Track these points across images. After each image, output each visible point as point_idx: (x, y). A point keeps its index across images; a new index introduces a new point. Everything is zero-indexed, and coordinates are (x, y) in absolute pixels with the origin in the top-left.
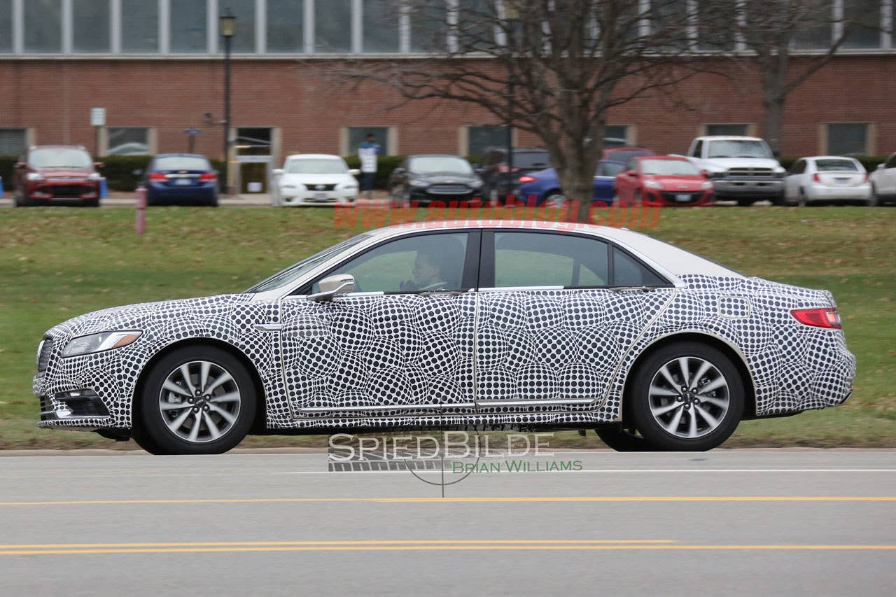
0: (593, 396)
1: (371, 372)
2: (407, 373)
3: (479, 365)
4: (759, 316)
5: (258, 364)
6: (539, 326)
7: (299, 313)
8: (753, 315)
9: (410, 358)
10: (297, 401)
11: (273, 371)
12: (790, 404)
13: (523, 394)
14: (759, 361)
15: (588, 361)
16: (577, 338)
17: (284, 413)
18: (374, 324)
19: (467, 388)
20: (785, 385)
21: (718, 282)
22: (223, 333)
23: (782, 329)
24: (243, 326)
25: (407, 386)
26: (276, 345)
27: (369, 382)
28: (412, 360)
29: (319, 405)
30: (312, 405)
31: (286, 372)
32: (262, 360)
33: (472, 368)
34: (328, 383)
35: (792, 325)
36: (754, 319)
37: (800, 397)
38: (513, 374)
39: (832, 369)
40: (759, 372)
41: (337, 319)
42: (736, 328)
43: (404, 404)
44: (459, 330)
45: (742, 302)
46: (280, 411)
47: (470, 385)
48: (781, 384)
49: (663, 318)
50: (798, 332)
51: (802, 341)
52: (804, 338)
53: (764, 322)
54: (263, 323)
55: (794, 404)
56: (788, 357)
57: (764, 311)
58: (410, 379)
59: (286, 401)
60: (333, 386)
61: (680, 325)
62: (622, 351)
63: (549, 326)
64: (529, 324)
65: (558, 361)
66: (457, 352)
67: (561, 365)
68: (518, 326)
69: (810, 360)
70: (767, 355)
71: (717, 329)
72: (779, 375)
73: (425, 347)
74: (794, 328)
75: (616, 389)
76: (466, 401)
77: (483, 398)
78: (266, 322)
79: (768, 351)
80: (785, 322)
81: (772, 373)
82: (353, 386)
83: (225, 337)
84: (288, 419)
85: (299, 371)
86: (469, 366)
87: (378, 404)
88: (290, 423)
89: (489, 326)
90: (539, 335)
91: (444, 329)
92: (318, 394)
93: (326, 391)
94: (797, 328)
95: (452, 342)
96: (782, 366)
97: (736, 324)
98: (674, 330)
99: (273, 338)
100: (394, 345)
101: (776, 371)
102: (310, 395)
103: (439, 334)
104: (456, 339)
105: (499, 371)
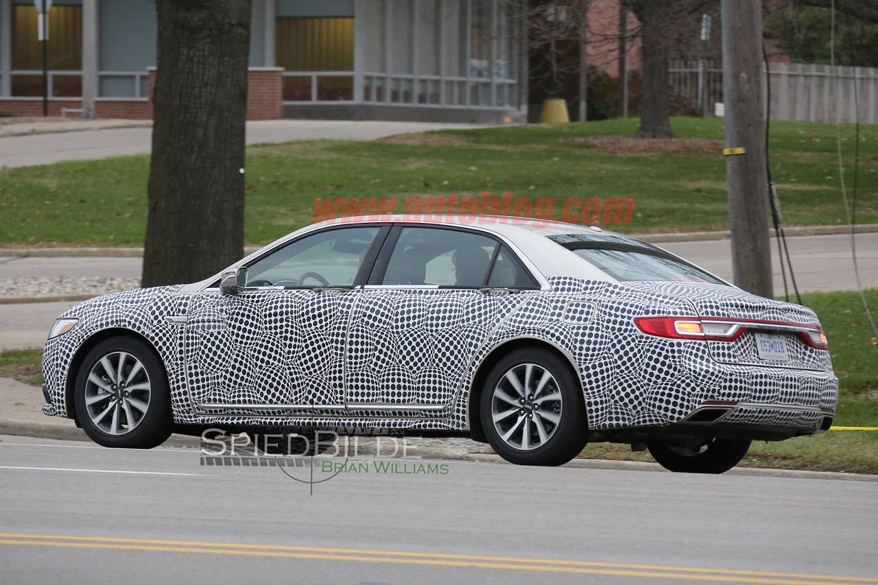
0: (444, 402)
1: (258, 369)
2: (288, 371)
3: (348, 366)
4: (601, 322)
5: (165, 357)
6: (403, 326)
7: (204, 306)
8: (596, 321)
9: (291, 355)
10: (197, 396)
11: (177, 364)
12: (624, 419)
13: (385, 397)
14: (591, 371)
15: (441, 365)
16: (434, 340)
17: (187, 408)
18: (264, 319)
19: (338, 389)
20: (617, 398)
22: (138, 324)
23: (621, 337)
24: (156, 318)
25: (288, 385)
26: (181, 338)
27: (256, 379)
28: (292, 357)
29: (215, 400)
30: (209, 400)
31: (188, 366)
32: (168, 353)
33: (342, 368)
34: (223, 379)
35: (631, 334)
36: (595, 326)
37: (634, 412)
38: (377, 375)
39: (670, 383)
40: (590, 383)
41: (234, 313)
42: (573, 336)
43: (286, 403)
44: (334, 329)
45: (589, 307)
46: (183, 406)
47: (341, 385)
48: (613, 397)
49: (509, 322)
50: (637, 341)
51: (639, 351)
52: (642, 348)
53: (604, 329)
54: (173, 315)
55: (629, 419)
56: (623, 368)
57: (607, 317)
58: (290, 377)
59: (188, 396)
60: (227, 382)
61: (520, 330)
62: (470, 356)
63: (411, 327)
64: (394, 324)
65: (415, 364)
66: (330, 351)
67: (418, 369)
68: (385, 326)
69: (646, 372)
70: (601, 365)
71: (553, 335)
72: (612, 387)
73: (304, 345)
74: (634, 337)
75: (462, 395)
76: (338, 402)
77: (351, 400)
78: (175, 314)
79: (603, 361)
80: (626, 330)
81: (604, 384)
82: (243, 383)
83: (139, 328)
84: (192, 414)
85: (198, 365)
86: (340, 366)
87: (264, 403)
88: (193, 419)
89: (360, 325)
90: (402, 336)
91: (322, 327)
92: (215, 390)
93: (221, 387)
94: (637, 337)
95: (327, 341)
96: (615, 378)
97: (575, 331)
98: (515, 335)
99: (179, 330)
100: (278, 342)
101: (609, 382)
102: (208, 390)
103: (317, 332)
104: (331, 337)
105: (365, 373)
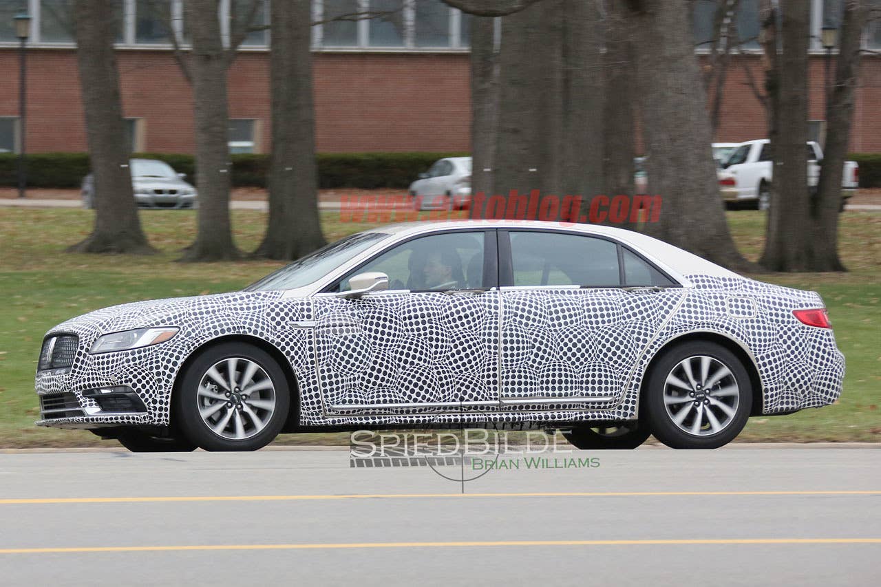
0: (611, 394)
1: (401, 370)
2: (435, 371)
3: (504, 363)
4: (764, 316)
6: (560, 325)
7: (331, 311)
8: (759, 315)
9: (438, 355)
10: (330, 398)
11: (307, 368)
12: (793, 403)
13: (545, 392)
14: (766, 360)
15: (606, 359)
16: (596, 337)
17: (317, 410)
18: (404, 322)
19: (492, 386)
20: (789, 384)
21: (722, 282)
22: (259, 330)
23: (785, 329)
24: (278, 323)
25: (435, 384)
26: (310, 343)
27: (399, 380)
28: (440, 358)
29: (350, 402)
30: (344, 402)
31: (320, 370)
32: (296, 358)
33: (497, 366)
34: (360, 381)
35: (794, 325)
36: (760, 319)
37: (802, 396)
38: (536, 372)
39: (830, 369)
40: (767, 371)
41: (368, 317)
42: (745, 328)
43: (432, 401)
44: (485, 329)
45: (748, 302)
46: (314, 408)
47: (495, 382)
48: (786, 383)
49: (677, 318)
50: (800, 332)
51: (804, 341)
52: (806, 338)
53: (769, 322)
54: (297, 320)
55: (797, 403)
56: (792, 356)
58: (438, 376)
59: (320, 399)
60: (365, 383)
61: (693, 325)
62: (639, 350)
63: (569, 325)
64: (550, 323)
65: (578, 360)
66: (483, 350)
67: (582, 364)
68: (541, 325)
70: (773, 355)
71: (727, 329)
72: (784, 374)
73: (452, 345)
74: (797, 328)
75: (633, 387)
76: (491, 399)
77: (507, 396)
78: (300, 319)
79: (774, 351)
80: (788, 322)
81: (778, 372)
82: (384, 383)
83: (262, 334)
85: (332, 369)
86: (495, 364)
87: (407, 402)
88: (322, 421)
89: (513, 324)
90: (561, 334)
91: (470, 328)
92: (350, 392)
93: (357, 388)
94: (799, 328)
95: (478, 340)
96: (787, 366)
97: (745, 324)
98: (688, 329)
99: (307, 335)
100: (423, 343)
101: (782, 370)
102: (342, 392)
103: (466, 332)
104: (482, 337)
105: (522, 369)
